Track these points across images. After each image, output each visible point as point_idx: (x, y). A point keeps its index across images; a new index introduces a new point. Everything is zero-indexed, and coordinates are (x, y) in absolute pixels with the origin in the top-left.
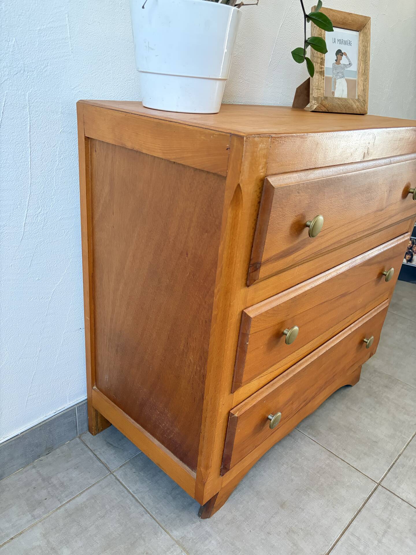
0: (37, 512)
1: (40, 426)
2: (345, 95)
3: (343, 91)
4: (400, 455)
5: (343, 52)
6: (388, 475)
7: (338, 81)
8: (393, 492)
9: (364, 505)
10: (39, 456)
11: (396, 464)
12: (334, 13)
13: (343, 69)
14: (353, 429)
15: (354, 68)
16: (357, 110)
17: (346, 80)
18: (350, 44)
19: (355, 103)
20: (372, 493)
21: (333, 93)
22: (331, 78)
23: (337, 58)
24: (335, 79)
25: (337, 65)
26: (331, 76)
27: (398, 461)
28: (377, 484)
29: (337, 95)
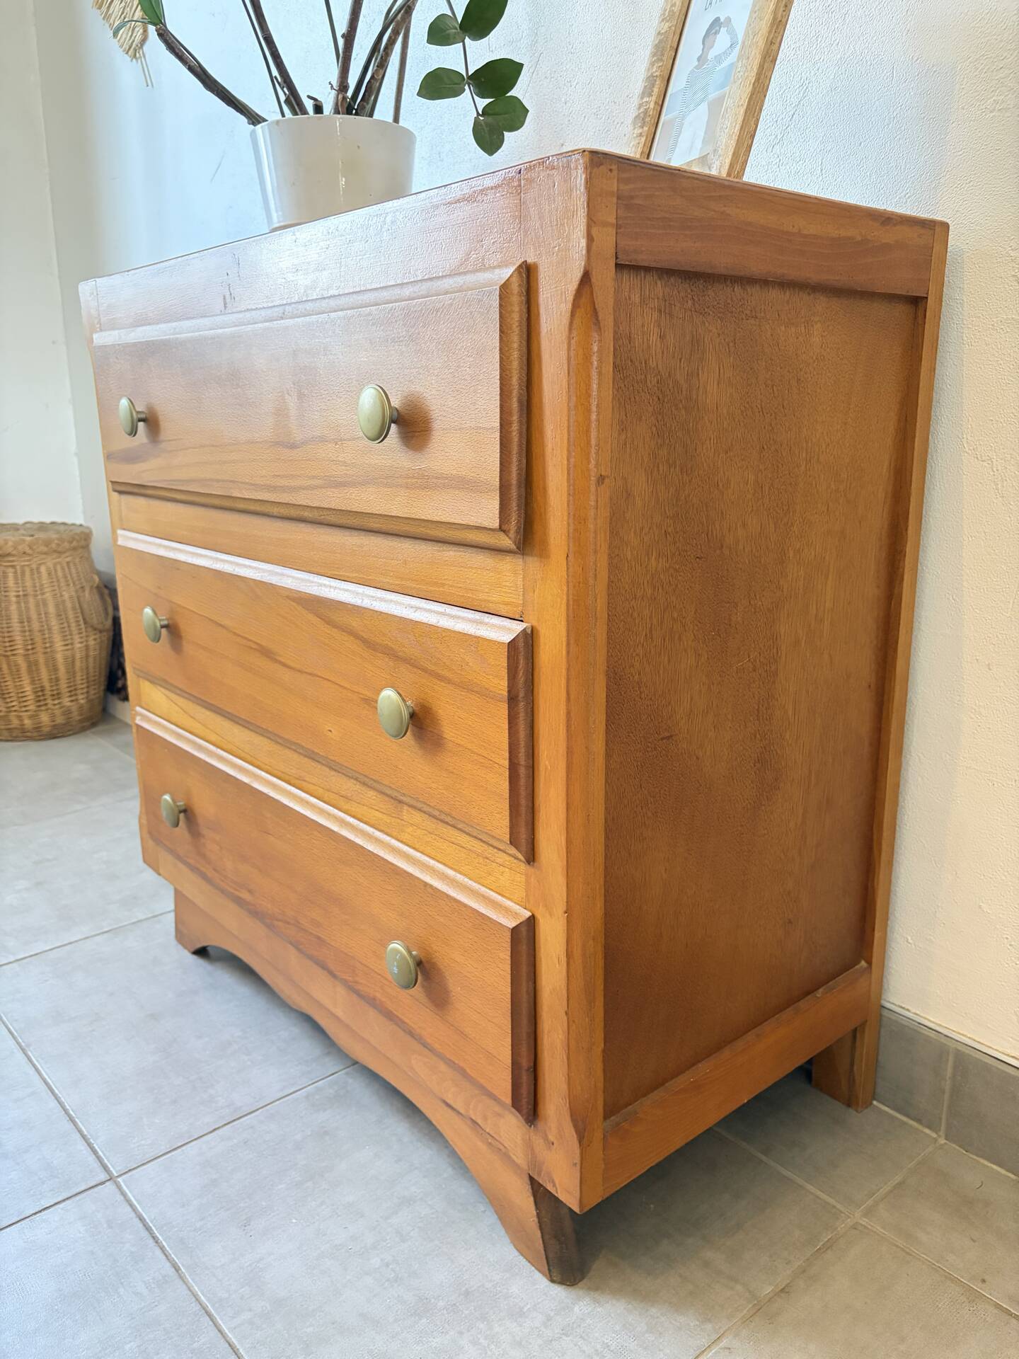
4: (177, 1269)
5: (722, 19)
6: (129, 1209)
7: (688, 120)
8: (78, 1198)
9: (80, 1131)
11: (151, 1241)
13: (710, 72)
14: (309, 1184)
17: (709, 103)
20: (99, 1158)
22: (674, 120)
23: (703, 49)
24: (681, 117)
25: (698, 72)
26: (676, 114)
27: (158, 1252)
28: (116, 1175)
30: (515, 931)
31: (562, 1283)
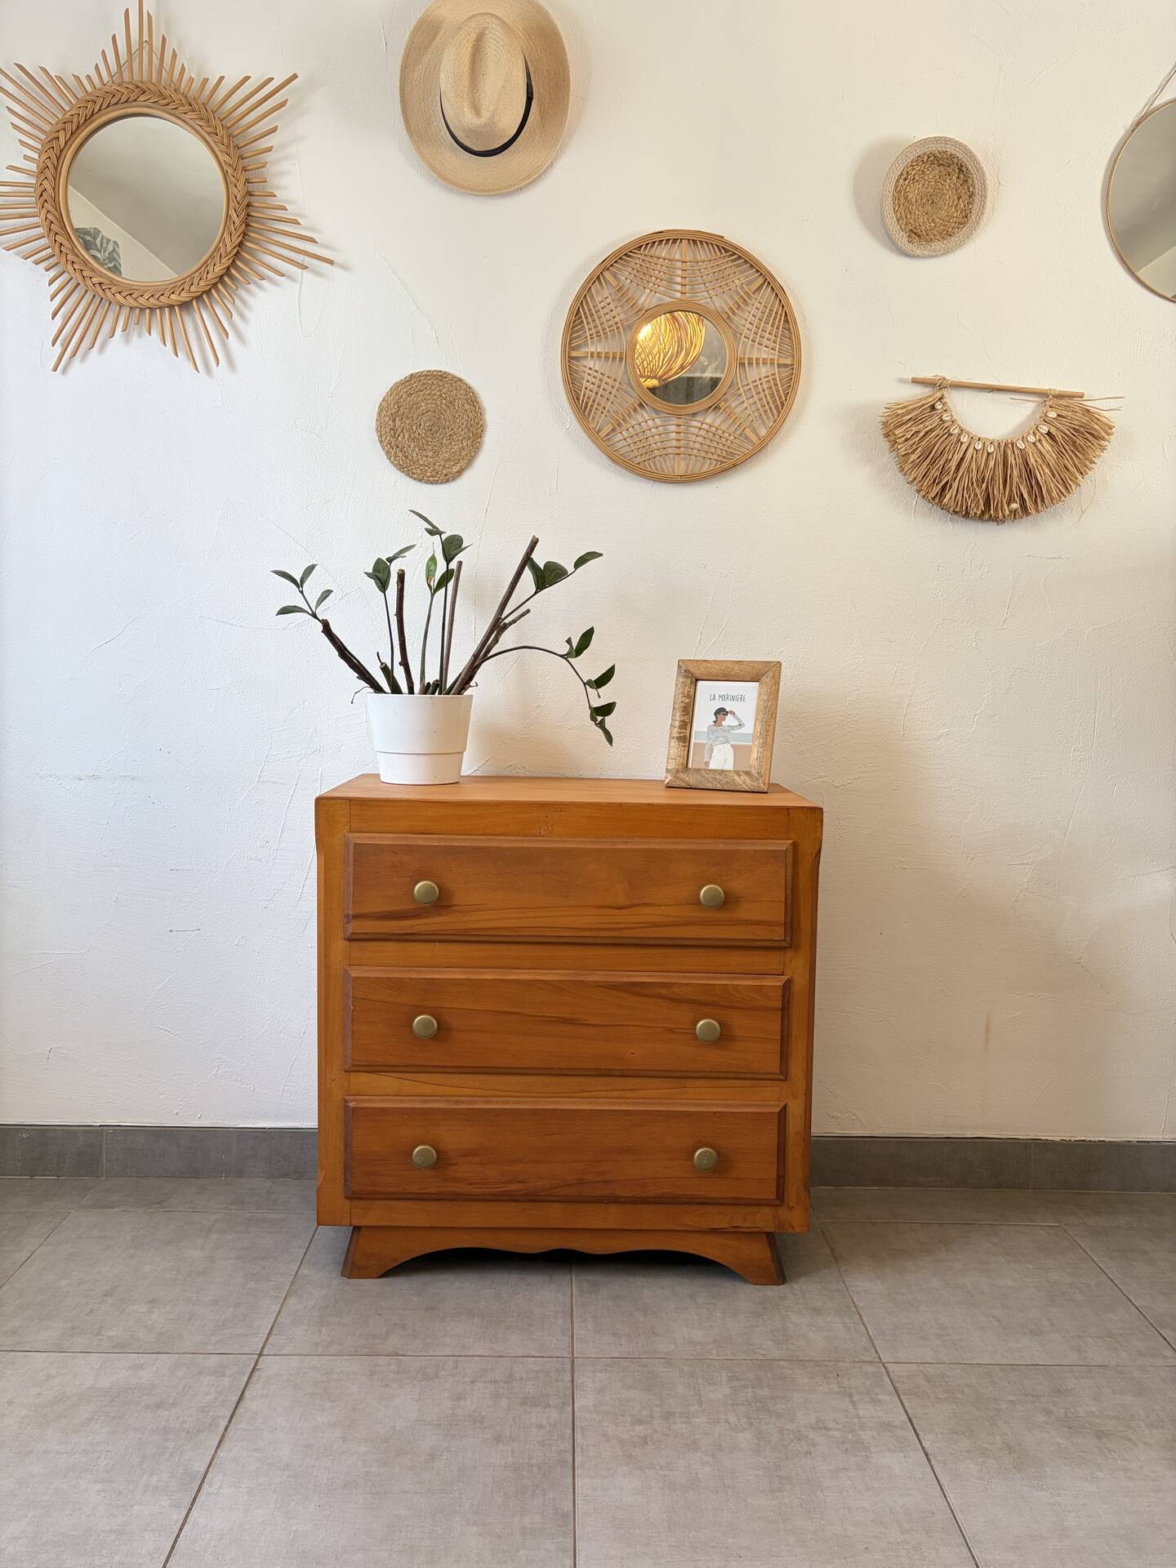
0: (233, 1207)
1: (292, 1132)
2: (729, 766)
3: (726, 760)
5: (727, 710)
7: (716, 749)
10: (285, 1176)
12: (708, 664)
13: (728, 731)
14: (649, 1312)
15: (749, 728)
16: (744, 785)
17: (732, 746)
18: (742, 698)
19: (739, 776)
21: (707, 763)
22: (704, 744)
23: (717, 718)
24: (712, 745)
25: (716, 728)
26: (705, 741)
29: (712, 766)
30: (780, 1113)
31: (784, 1283)
